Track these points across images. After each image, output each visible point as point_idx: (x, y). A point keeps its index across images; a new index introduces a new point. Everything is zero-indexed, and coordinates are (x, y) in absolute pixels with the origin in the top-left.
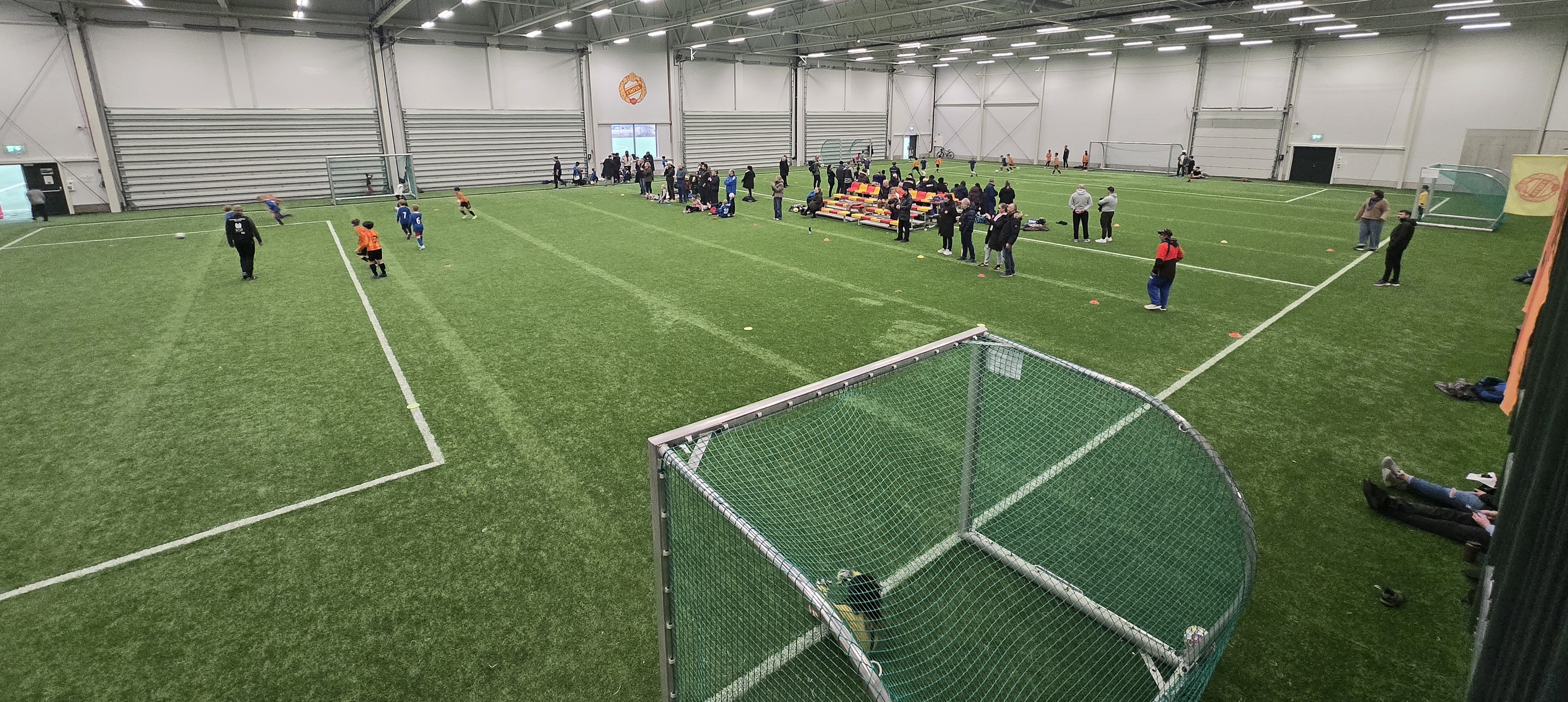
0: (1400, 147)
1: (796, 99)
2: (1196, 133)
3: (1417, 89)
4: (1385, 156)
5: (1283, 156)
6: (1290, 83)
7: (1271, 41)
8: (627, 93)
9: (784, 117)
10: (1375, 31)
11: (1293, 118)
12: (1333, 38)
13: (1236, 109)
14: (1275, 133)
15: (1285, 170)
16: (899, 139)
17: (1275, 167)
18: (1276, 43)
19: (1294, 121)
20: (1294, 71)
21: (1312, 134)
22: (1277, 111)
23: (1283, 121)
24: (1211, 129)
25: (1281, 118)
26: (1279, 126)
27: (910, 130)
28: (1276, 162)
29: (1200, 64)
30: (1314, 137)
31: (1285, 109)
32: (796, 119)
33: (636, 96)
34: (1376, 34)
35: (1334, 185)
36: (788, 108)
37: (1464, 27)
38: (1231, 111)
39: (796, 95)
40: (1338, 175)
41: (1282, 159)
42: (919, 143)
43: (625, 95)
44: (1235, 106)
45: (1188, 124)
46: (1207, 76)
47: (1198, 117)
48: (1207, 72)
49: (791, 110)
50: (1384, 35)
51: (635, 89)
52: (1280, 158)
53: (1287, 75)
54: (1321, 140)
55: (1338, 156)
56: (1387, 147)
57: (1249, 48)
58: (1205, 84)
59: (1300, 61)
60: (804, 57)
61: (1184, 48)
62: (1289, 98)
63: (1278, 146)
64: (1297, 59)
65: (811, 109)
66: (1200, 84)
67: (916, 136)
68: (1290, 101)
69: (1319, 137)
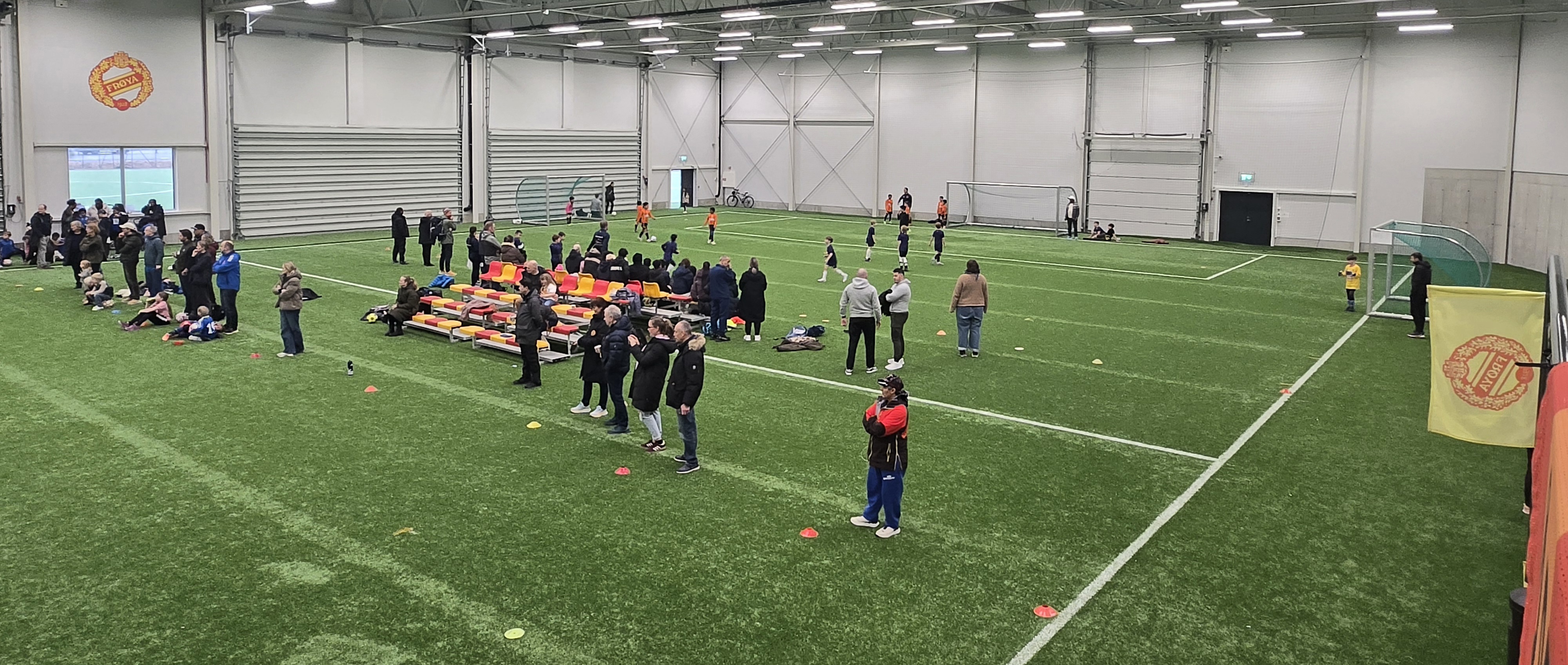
0: (1350, 192)
1: (470, 107)
2: (1091, 170)
3: (1360, 112)
4: (1333, 205)
5: (1207, 205)
6: (1204, 101)
7: (1173, 39)
8: (108, 89)
9: (447, 138)
10: (1298, 29)
11: (1215, 150)
12: (1248, 36)
13: (1140, 136)
14: (1193, 171)
15: (1212, 227)
16: (663, 175)
17: (1198, 222)
18: (1181, 41)
19: (1216, 155)
20: (1207, 83)
21: (1240, 173)
22: (1192, 139)
23: (1202, 154)
24: (1110, 165)
25: (1198, 148)
26: (1197, 161)
27: (680, 161)
28: (1199, 213)
29: (1088, 68)
30: (1244, 177)
31: (1202, 136)
32: (470, 141)
33: (130, 94)
34: (1300, 33)
35: (1276, 248)
36: (455, 123)
37: (1402, 29)
38: (1134, 138)
39: (470, 101)
40: (1280, 233)
41: (1207, 210)
42: (698, 180)
43: (102, 92)
44: (1138, 131)
45: (1078, 156)
46: (1098, 86)
47: (1092, 147)
48: (1098, 81)
49: (461, 127)
50: (1312, 34)
51: (128, 82)
52: (1203, 209)
53: (1199, 88)
54: (1253, 181)
55: (1277, 204)
56: (1334, 192)
57: (1148, 47)
58: (1098, 98)
59: (1214, 67)
60: (480, 36)
61: (1062, 44)
62: (1206, 121)
63: (1200, 190)
64: (1210, 65)
65: (498, 125)
66: (1090, 97)
67: (692, 171)
68: (1208, 127)
69: (1249, 177)
